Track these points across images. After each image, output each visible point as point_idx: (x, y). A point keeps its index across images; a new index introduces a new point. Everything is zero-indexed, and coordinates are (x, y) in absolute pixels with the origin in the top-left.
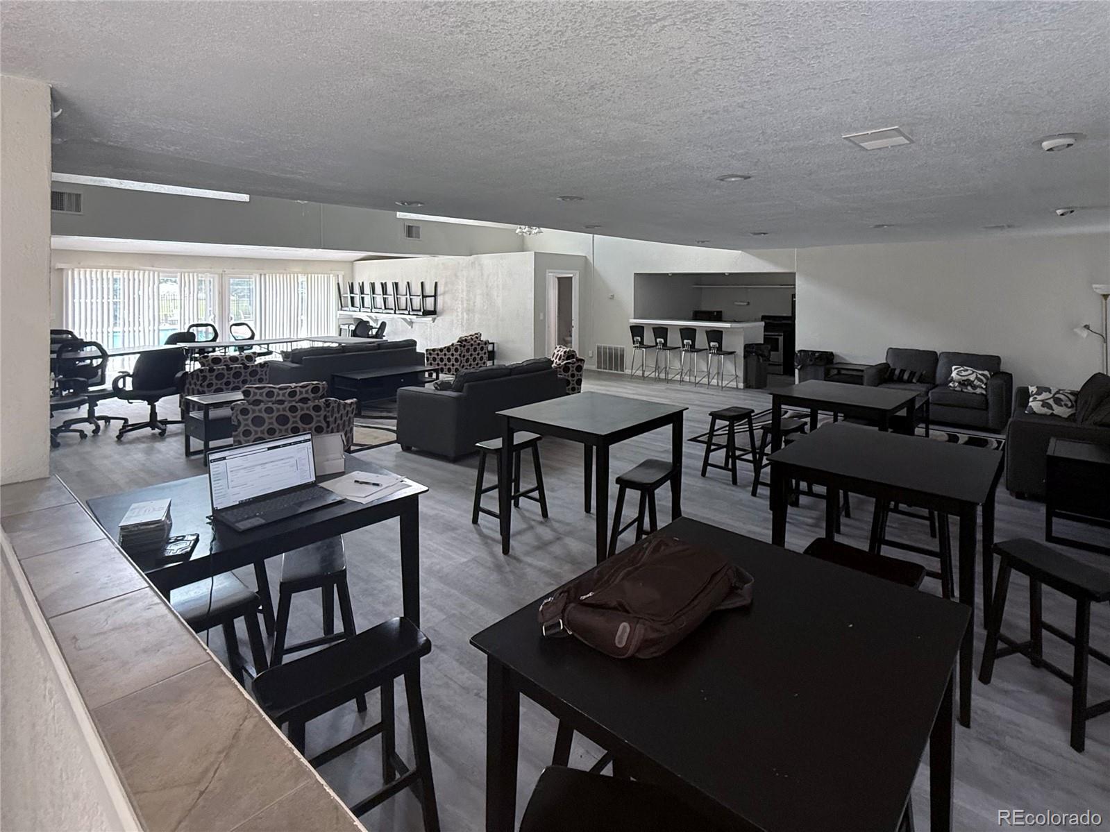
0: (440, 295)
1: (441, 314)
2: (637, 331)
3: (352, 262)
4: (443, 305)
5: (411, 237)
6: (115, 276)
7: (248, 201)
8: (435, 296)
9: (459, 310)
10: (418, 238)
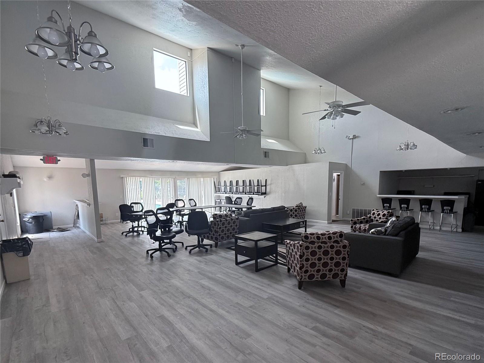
0: (268, 185)
1: (269, 194)
2: (385, 201)
3: (219, 173)
4: (270, 189)
5: (266, 157)
6: (140, 180)
7: (209, 141)
8: (266, 186)
9: (280, 192)
10: (269, 157)
